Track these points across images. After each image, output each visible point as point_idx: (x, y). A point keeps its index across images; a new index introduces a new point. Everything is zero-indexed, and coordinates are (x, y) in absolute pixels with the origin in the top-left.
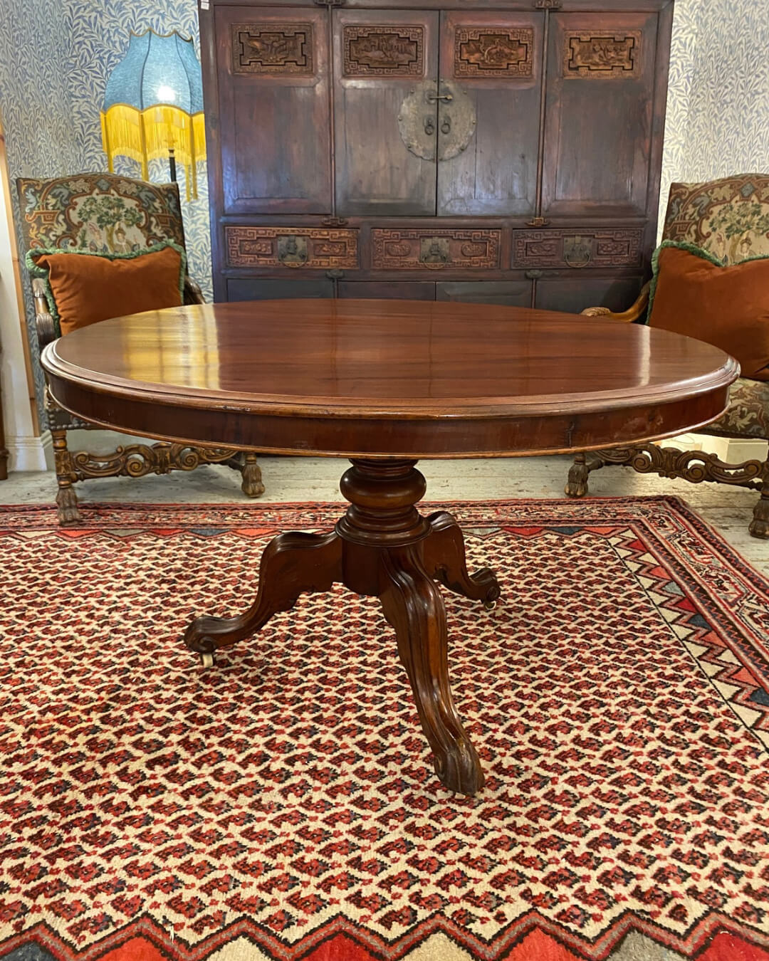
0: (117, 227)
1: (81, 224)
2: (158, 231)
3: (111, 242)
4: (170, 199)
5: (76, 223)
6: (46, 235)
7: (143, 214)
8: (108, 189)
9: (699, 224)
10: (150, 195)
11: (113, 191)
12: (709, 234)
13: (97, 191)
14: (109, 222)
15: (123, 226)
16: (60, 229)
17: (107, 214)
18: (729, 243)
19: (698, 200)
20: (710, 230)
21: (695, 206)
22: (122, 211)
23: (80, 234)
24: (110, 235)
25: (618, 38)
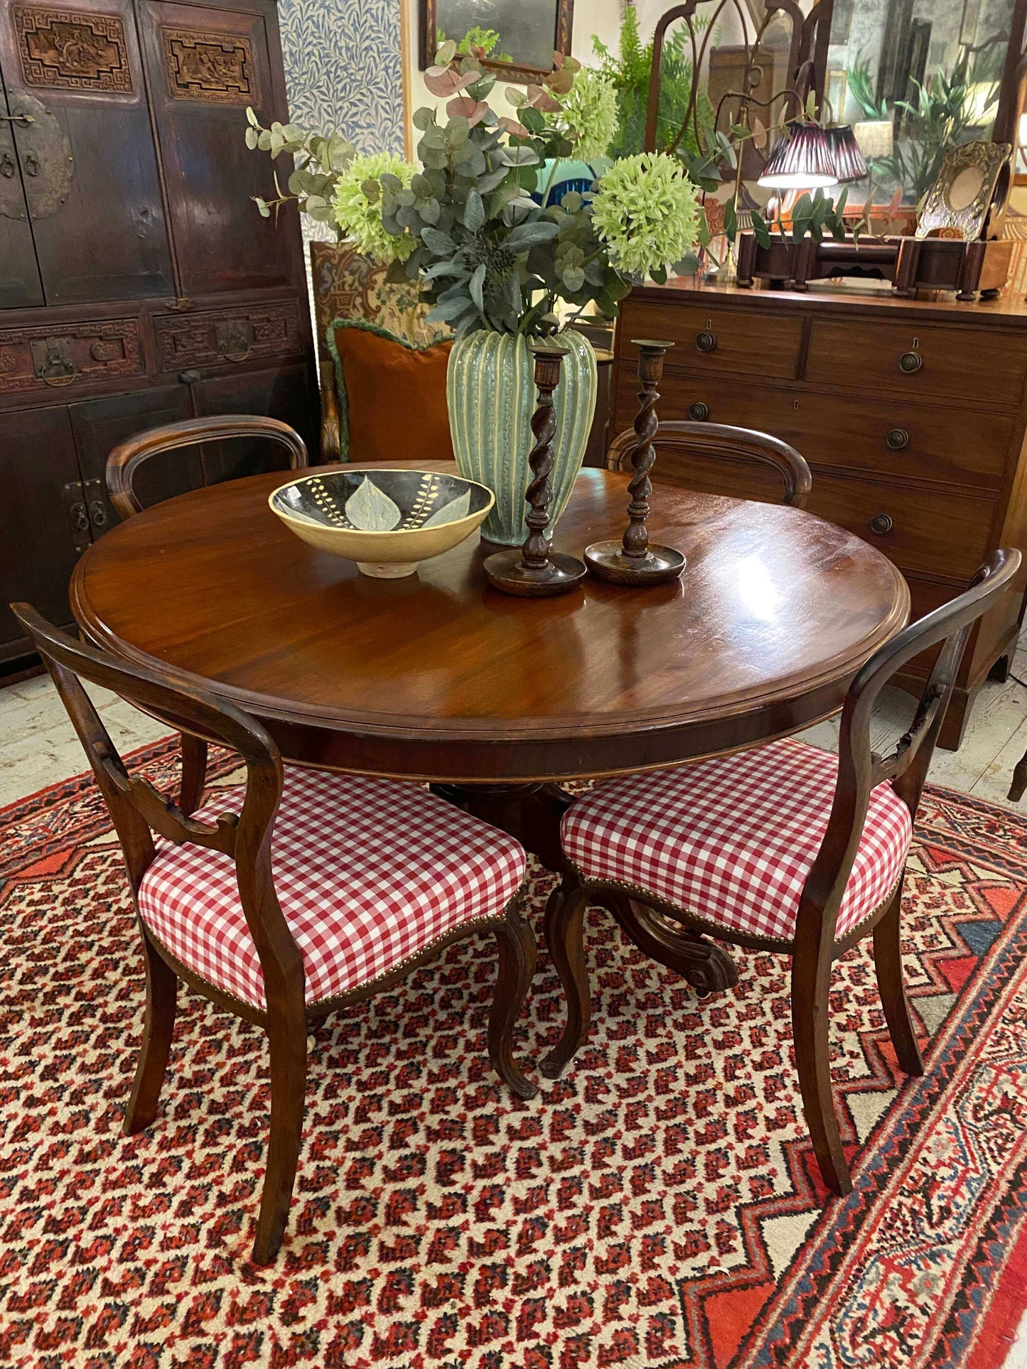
9: (364, 295)
12: (379, 309)
18: (404, 317)
19: (355, 265)
20: (378, 302)
21: (352, 273)
25: (228, 48)
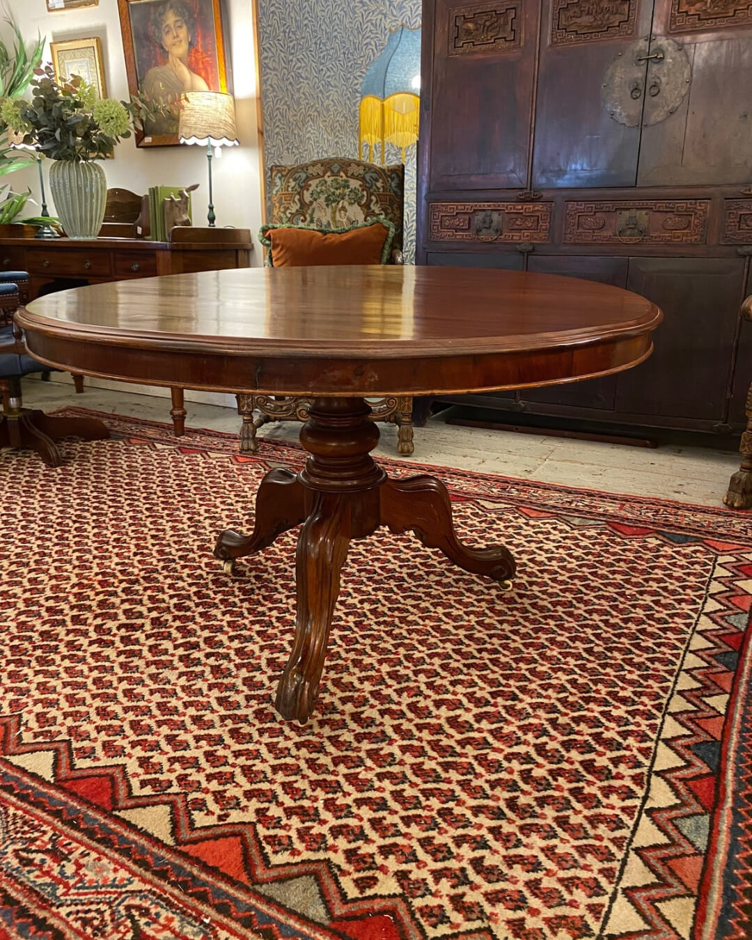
0: (340, 205)
1: (311, 203)
2: (375, 208)
3: (334, 218)
4: (392, 179)
5: (307, 201)
6: (284, 213)
7: (365, 193)
8: (339, 172)
10: (374, 175)
11: (342, 174)
13: (329, 174)
14: (334, 201)
15: (346, 204)
16: (295, 208)
17: (334, 193)
22: (347, 191)
23: (310, 212)
24: (334, 213)
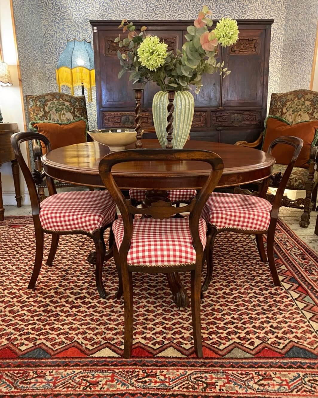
0: (62, 113)
1: (49, 112)
2: (77, 114)
3: (60, 118)
4: (82, 102)
5: (47, 111)
6: (37, 116)
7: (72, 107)
8: (59, 99)
9: (282, 109)
10: (74, 100)
11: (61, 99)
12: (286, 113)
13: (55, 99)
14: (59, 111)
15: (65, 112)
16: (42, 114)
17: (59, 108)
18: (293, 116)
19: (282, 100)
20: (286, 111)
21: (280, 102)
22: (64, 107)
23: (49, 115)
24: (60, 116)
25: (250, 39)
